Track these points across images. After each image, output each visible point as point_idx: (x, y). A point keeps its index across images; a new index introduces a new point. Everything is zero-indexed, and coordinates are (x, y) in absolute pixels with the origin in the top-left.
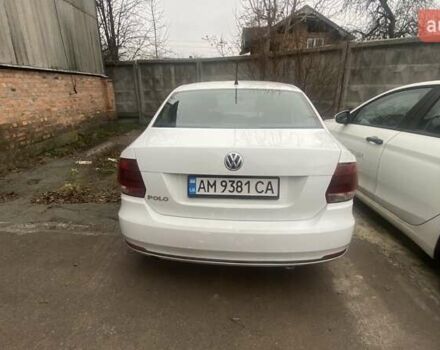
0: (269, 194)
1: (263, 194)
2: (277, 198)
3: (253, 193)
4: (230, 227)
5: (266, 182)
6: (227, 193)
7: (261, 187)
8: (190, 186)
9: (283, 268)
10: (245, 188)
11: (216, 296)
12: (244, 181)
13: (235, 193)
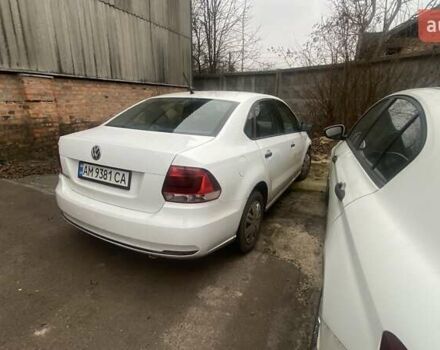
0: (123, 184)
1: (119, 184)
2: (128, 188)
3: (113, 182)
4: (92, 205)
5: (121, 173)
6: (98, 179)
7: (119, 178)
8: (80, 169)
9: (147, 255)
10: (109, 176)
11: (103, 265)
12: (109, 170)
13: (103, 180)
